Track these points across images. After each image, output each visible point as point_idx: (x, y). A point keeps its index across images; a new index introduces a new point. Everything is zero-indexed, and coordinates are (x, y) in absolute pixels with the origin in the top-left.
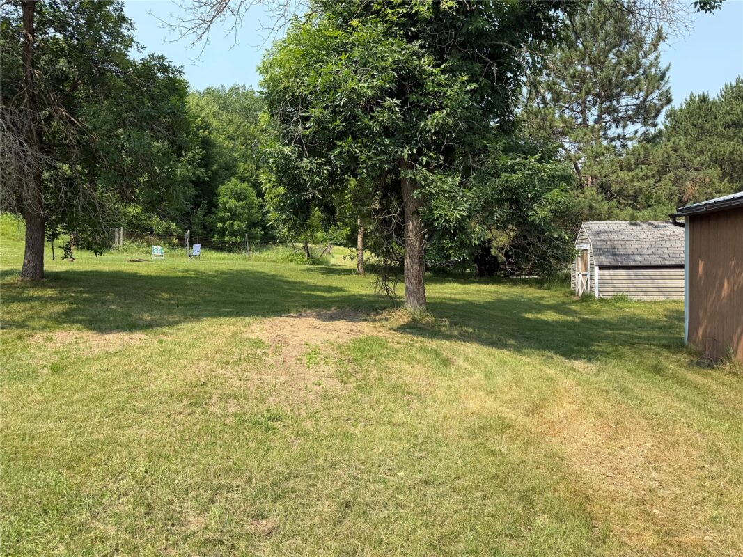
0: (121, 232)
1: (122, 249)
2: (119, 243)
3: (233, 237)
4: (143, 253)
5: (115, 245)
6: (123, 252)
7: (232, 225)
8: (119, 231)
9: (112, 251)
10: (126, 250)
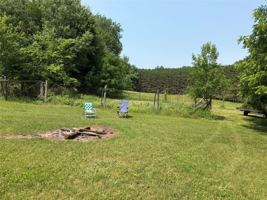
0: (46, 85)
1: (46, 100)
2: (44, 95)
3: (110, 88)
4: (65, 104)
5: (40, 96)
6: (47, 102)
7: (110, 81)
8: (44, 84)
9: (38, 102)
10: (50, 101)
